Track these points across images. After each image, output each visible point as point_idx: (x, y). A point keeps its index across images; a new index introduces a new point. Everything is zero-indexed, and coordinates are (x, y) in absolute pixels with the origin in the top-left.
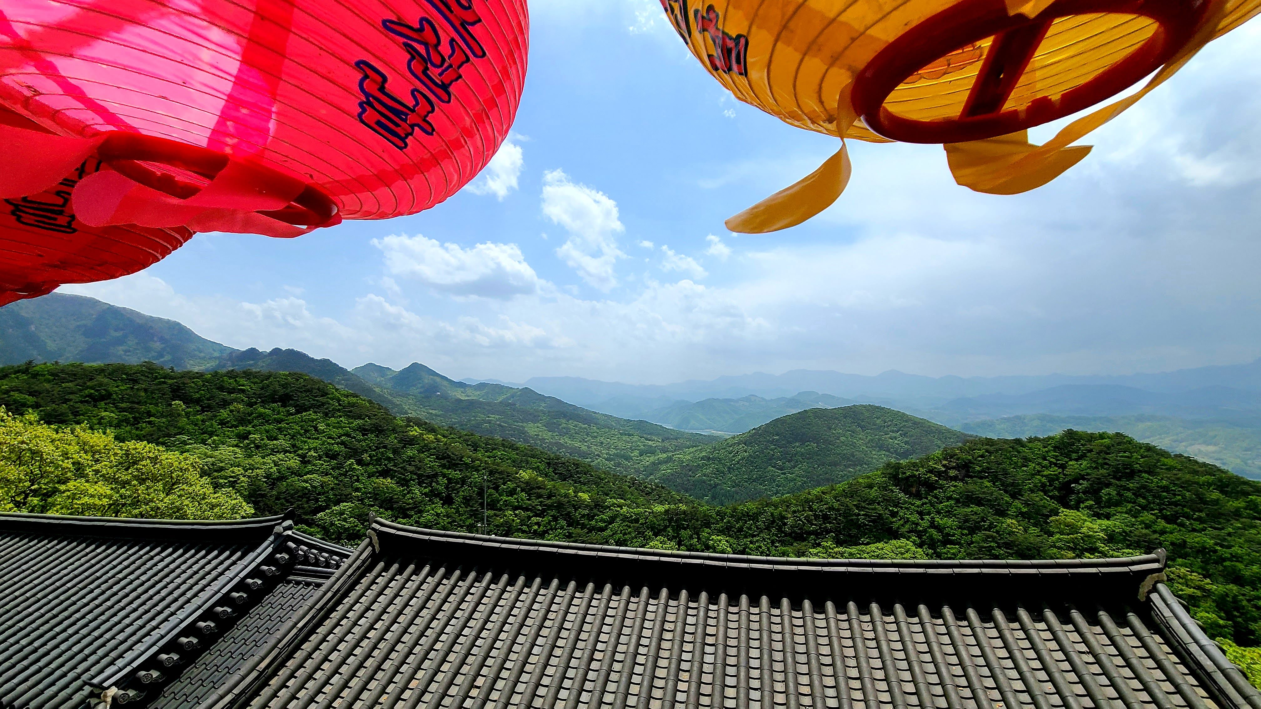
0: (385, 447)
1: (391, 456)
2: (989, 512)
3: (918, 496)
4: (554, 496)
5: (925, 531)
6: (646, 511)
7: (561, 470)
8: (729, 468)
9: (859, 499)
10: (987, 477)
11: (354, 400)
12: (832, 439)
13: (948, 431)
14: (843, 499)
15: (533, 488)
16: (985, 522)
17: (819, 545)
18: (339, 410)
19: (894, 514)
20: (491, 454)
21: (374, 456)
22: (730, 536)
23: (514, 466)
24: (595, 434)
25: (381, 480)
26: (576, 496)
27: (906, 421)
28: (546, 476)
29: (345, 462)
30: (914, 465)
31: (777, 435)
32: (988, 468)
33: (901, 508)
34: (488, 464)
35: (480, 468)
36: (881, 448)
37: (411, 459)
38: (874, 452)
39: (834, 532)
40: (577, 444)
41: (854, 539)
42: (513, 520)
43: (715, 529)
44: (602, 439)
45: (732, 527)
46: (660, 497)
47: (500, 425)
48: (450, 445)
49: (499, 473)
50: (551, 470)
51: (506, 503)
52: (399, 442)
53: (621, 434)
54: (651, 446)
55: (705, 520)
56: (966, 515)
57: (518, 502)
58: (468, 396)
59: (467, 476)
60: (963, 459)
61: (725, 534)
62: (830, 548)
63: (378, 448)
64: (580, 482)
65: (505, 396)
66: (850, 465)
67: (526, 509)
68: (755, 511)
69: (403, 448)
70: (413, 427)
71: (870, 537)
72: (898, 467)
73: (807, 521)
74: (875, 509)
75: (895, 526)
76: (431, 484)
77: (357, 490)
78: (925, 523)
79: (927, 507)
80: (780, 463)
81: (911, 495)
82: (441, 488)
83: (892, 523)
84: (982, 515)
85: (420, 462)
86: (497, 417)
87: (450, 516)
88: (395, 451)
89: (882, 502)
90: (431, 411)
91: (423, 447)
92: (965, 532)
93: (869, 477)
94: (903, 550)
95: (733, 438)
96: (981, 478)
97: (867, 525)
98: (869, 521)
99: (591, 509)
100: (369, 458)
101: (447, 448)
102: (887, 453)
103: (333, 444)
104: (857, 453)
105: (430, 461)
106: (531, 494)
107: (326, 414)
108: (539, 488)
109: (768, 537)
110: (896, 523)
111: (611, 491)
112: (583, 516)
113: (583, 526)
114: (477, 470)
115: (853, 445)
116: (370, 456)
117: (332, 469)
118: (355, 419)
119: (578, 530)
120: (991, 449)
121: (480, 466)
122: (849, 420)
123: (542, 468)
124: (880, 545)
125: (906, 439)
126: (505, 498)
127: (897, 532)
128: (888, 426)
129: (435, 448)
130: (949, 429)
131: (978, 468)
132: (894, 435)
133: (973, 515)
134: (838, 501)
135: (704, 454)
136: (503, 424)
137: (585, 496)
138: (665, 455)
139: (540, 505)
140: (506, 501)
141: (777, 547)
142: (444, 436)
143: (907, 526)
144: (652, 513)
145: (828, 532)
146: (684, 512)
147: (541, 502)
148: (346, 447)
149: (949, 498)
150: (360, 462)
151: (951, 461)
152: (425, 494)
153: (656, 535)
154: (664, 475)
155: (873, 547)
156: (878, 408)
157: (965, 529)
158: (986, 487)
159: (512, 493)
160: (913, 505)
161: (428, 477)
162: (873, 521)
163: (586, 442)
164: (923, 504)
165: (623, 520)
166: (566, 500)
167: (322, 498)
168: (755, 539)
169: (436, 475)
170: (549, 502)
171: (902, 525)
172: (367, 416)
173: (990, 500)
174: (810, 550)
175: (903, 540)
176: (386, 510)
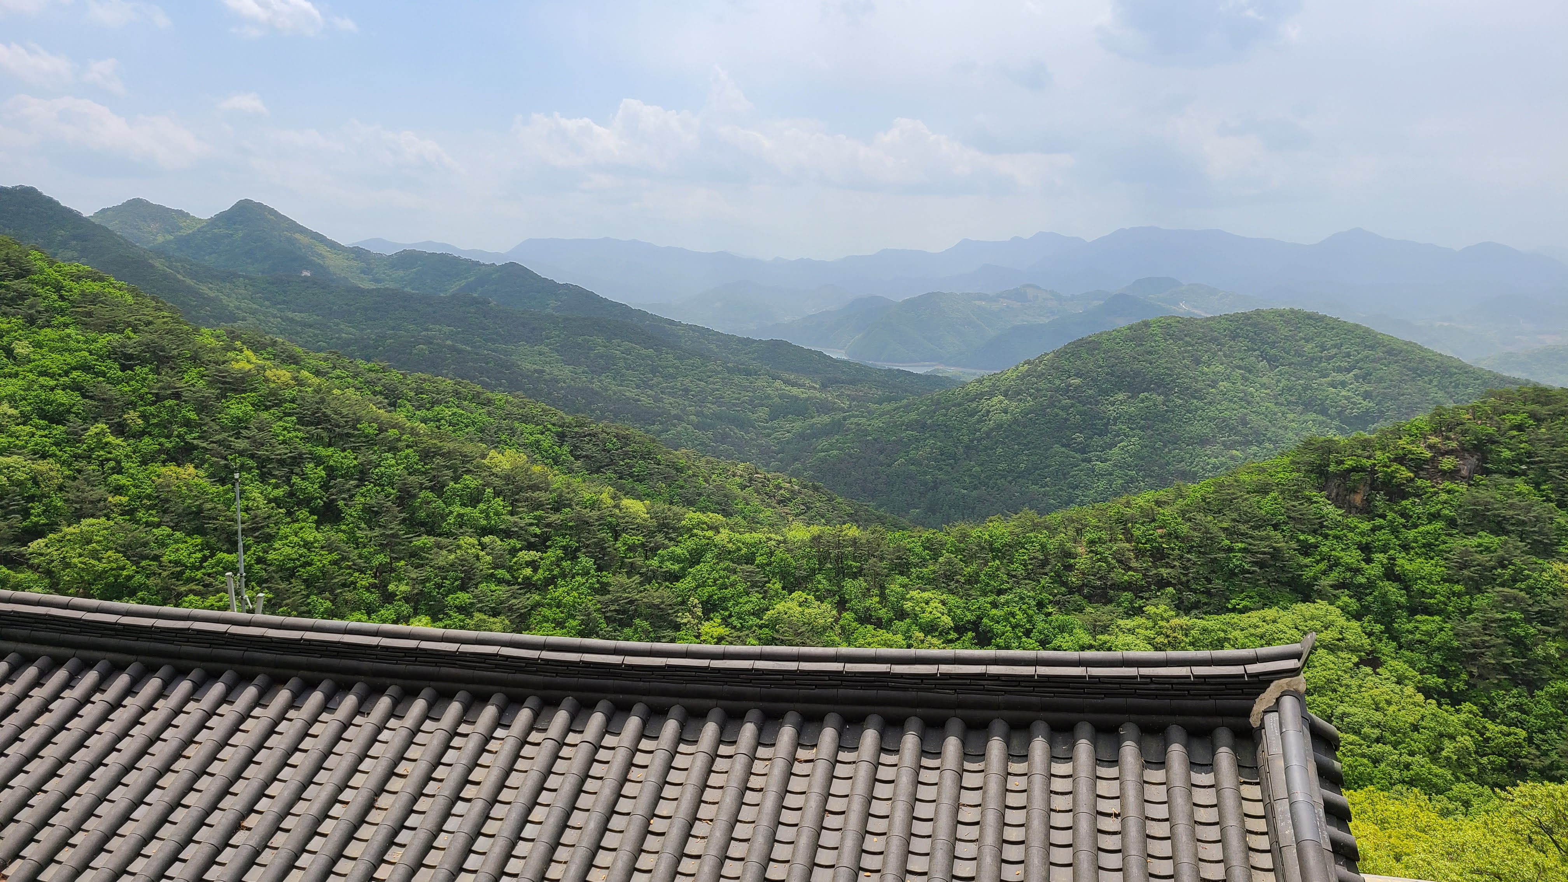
0: (177, 396)
1: (193, 416)
2: (1517, 548)
3: (1367, 511)
4: (565, 506)
5: (1371, 584)
6: (770, 539)
7: (589, 448)
8: (967, 447)
9: (1235, 515)
10: (1524, 473)
11: (96, 287)
12: (1200, 385)
13: (1465, 370)
14: (1200, 516)
15: (520, 489)
16: (1504, 567)
17: (1139, 611)
18: (62, 312)
19: (1306, 549)
20: (430, 414)
21: (154, 416)
22: (951, 592)
23: (481, 440)
24: (671, 370)
25: (170, 470)
26: (616, 506)
27: (1372, 348)
28: (556, 463)
29: (86, 429)
30: (1365, 445)
31: (1077, 375)
32: (1529, 454)
33: (1326, 537)
34: (418, 434)
35: (400, 444)
36: (1308, 406)
37: (239, 426)
38: (1291, 416)
39: (1174, 585)
40: (631, 393)
41: (1215, 601)
42: (477, 557)
43: (918, 577)
44: (687, 381)
45: (956, 573)
46: (808, 508)
47: (453, 349)
48: (329, 392)
49: (443, 455)
50: (566, 448)
51: (461, 521)
52: (210, 384)
53: (730, 371)
54: (796, 398)
55: (900, 558)
56: (1467, 553)
57: (487, 517)
58: (377, 281)
59: (370, 462)
60: (1475, 433)
61: (937, 587)
62: (1163, 619)
63: (158, 398)
64: (631, 475)
65: (463, 283)
66: (1235, 442)
67: (506, 534)
68: (1008, 539)
69: (218, 399)
70: (241, 351)
71: (1251, 598)
72: (1328, 449)
73: (1119, 561)
74: (1268, 538)
75: (1308, 574)
76: (289, 480)
77: (119, 490)
78: (1374, 570)
79: (1383, 535)
80: (1079, 437)
81: (1350, 508)
82: (313, 489)
83: (1301, 567)
84: (1500, 552)
85: (260, 430)
86: (446, 329)
87: (337, 549)
88: (202, 407)
89: (1285, 523)
90: (290, 315)
91: (266, 397)
92: (1457, 588)
93: (1262, 470)
94: (1318, 625)
95: (980, 381)
96: (1512, 474)
97: (1248, 572)
98: (1255, 563)
99: (651, 534)
100: (140, 421)
101: (323, 401)
102: (1321, 418)
103: (52, 389)
104: (1253, 417)
105: (285, 429)
106: (517, 501)
107: (31, 321)
108: (535, 488)
109: (1032, 594)
110: (1310, 567)
111: (700, 495)
112: (631, 548)
113: (632, 570)
114: (393, 449)
115: (1247, 400)
116: (143, 416)
117: (57, 444)
118: (101, 332)
119: (622, 579)
120: (1543, 411)
121: (399, 440)
122: (1243, 344)
123: (545, 445)
124: (1270, 613)
125: (1367, 387)
126: (457, 509)
127: (1310, 586)
128: (1332, 357)
129: (293, 401)
130: (1466, 366)
131: (1506, 454)
132: (1340, 377)
133: (1481, 552)
134: (1190, 520)
135: (913, 416)
136: (459, 346)
137: (636, 507)
138: (826, 419)
139: (538, 526)
140: (460, 516)
141: (1050, 614)
142: (318, 373)
143: (1334, 575)
144: (785, 542)
145: (1162, 583)
146: (854, 542)
147: (539, 519)
148: (84, 396)
149: (1434, 517)
150: (120, 429)
151: (1448, 438)
152: (275, 500)
153: (790, 588)
154: (823, 461)
155: (1254, 617)
156: (1310, 317)
157: (1457, 582)
158: (1518, 494)
159: (474, 499)
160: (1352, 530)
161: (282, 462)
162: (1262, 565)
163: (651, 388)
164: (1373, 530)
165: (719, 558)
166: (595, 514)
167: (37, 508)
168: (1002, 599)
169: (297, 460)
170: (554, 518)
171: (1324, 573)
172: (129, 324)
173: (1523, 523)
174: (1120, 622)
175: (1322, 604)
176: (189, 534)
